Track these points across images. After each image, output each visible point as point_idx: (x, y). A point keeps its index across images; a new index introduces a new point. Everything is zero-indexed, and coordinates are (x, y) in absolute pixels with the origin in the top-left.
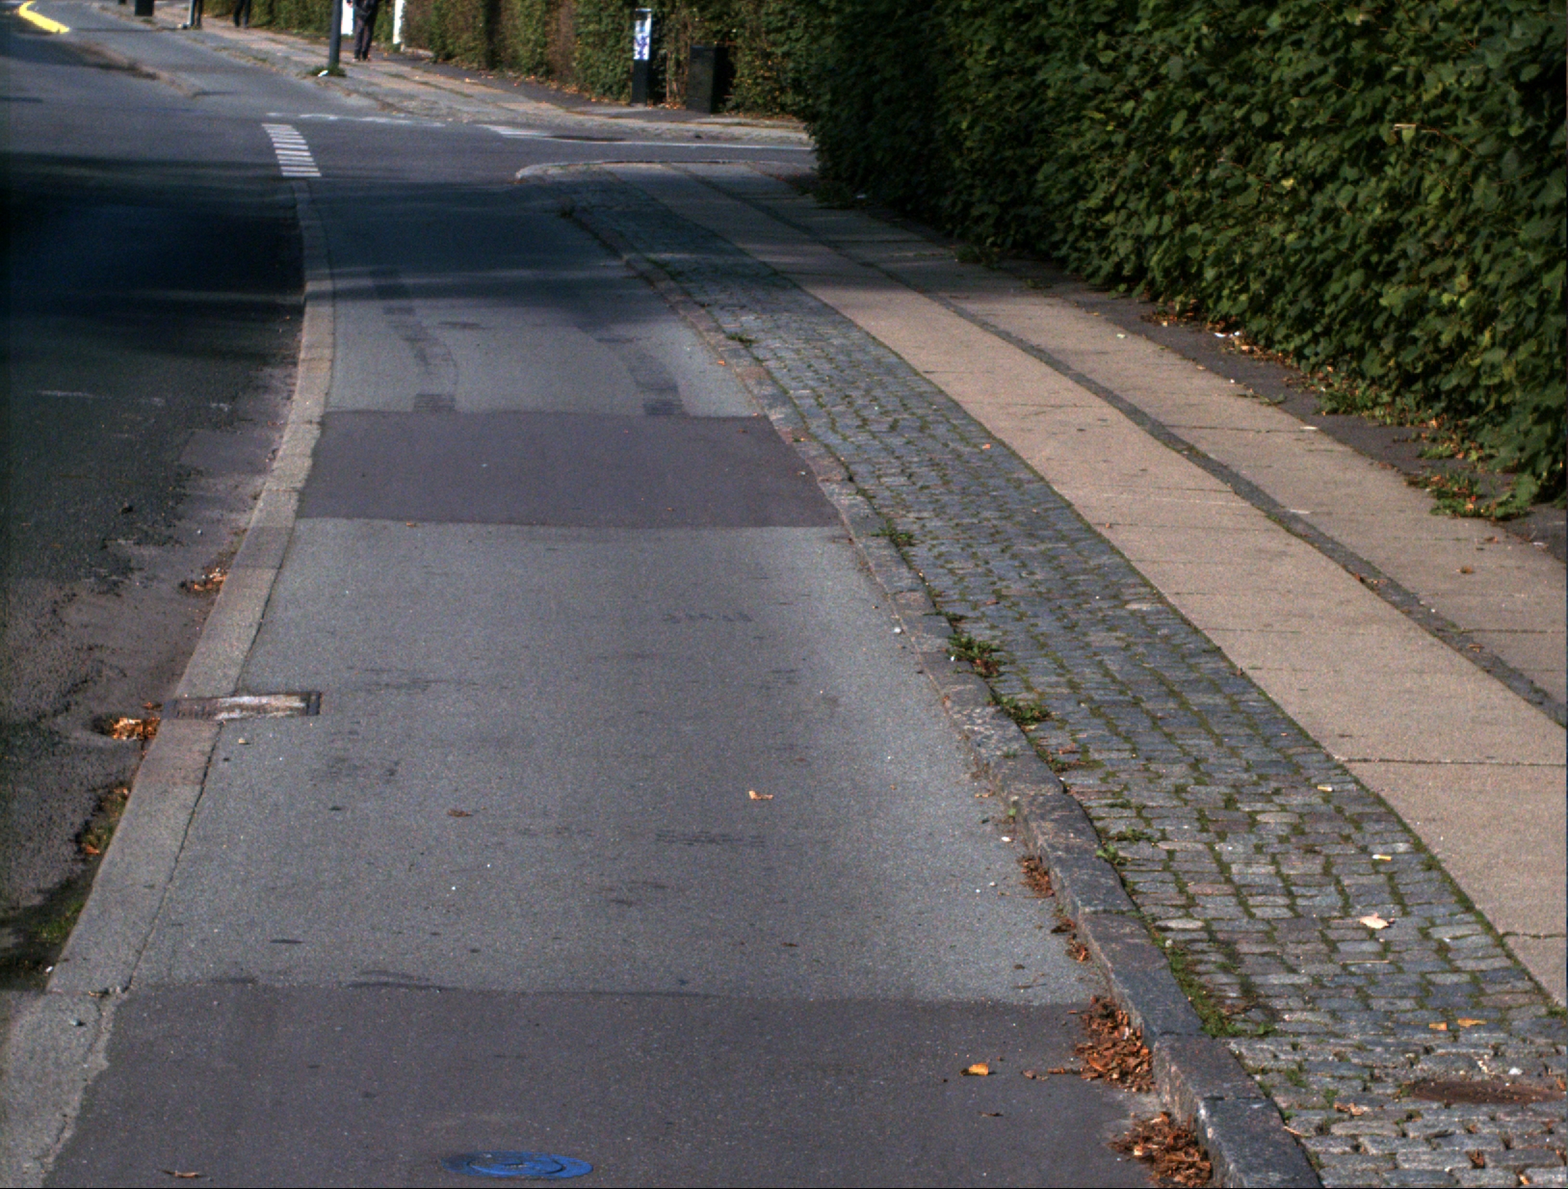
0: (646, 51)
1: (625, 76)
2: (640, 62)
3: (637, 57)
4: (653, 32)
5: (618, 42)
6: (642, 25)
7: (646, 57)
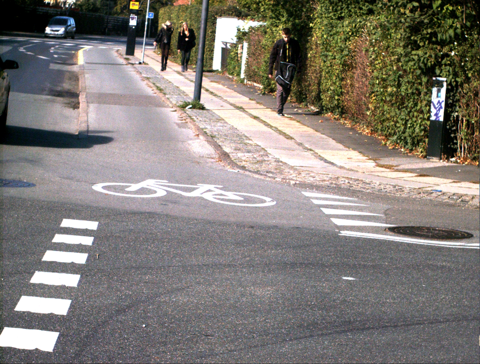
0: (442, 113)
1: (423, 133)
2: (436, 122)
3: (433, 118)
4: (447, 98)
5: (416, 105)
6: (439, 91)
7: (441, 119)
